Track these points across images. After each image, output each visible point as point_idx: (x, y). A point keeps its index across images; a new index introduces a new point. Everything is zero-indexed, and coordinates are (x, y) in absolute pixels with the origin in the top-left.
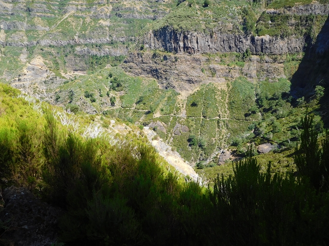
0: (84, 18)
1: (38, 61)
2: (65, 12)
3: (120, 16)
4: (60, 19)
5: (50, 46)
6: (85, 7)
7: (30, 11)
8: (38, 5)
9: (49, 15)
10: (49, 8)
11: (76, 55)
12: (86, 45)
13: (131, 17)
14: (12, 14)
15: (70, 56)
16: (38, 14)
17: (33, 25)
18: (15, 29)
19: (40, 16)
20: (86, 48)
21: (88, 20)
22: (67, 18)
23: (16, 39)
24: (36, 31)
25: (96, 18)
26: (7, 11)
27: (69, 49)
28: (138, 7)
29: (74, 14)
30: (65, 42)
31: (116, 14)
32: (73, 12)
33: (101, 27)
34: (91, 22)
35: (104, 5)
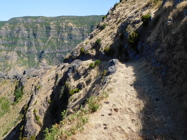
0: (57, 39)
1: (44, 61)
2: (49, 36)
3: (71, 38)
4: (48, 39)
5: (47, 54)
6: (56, 33)
7: (35, 35)
8: (39, 32)
9: (43, 37)
10: (42, 33)
11: (56, 57)
12: (60, 53)
13: (75, 39)
14: (28, 37)
15: (55, 58)
16: (39, 37)
17: (38, 43)
18: (31, 45)
19: (40, 38)
20: (60, 54)
21: (59, 40)
22: (51, 39)
23: (33, 50)
24: (40, 46)
25: (62, 39)
26: (26, 35)
27: (54, 55)
28: (77, 34)
29: (53, 37)
30: (52, 52)
31: (70, 38)
32: (52, 36)
33: (65, 44)
34: (60, 41)
35: (64, 33)
